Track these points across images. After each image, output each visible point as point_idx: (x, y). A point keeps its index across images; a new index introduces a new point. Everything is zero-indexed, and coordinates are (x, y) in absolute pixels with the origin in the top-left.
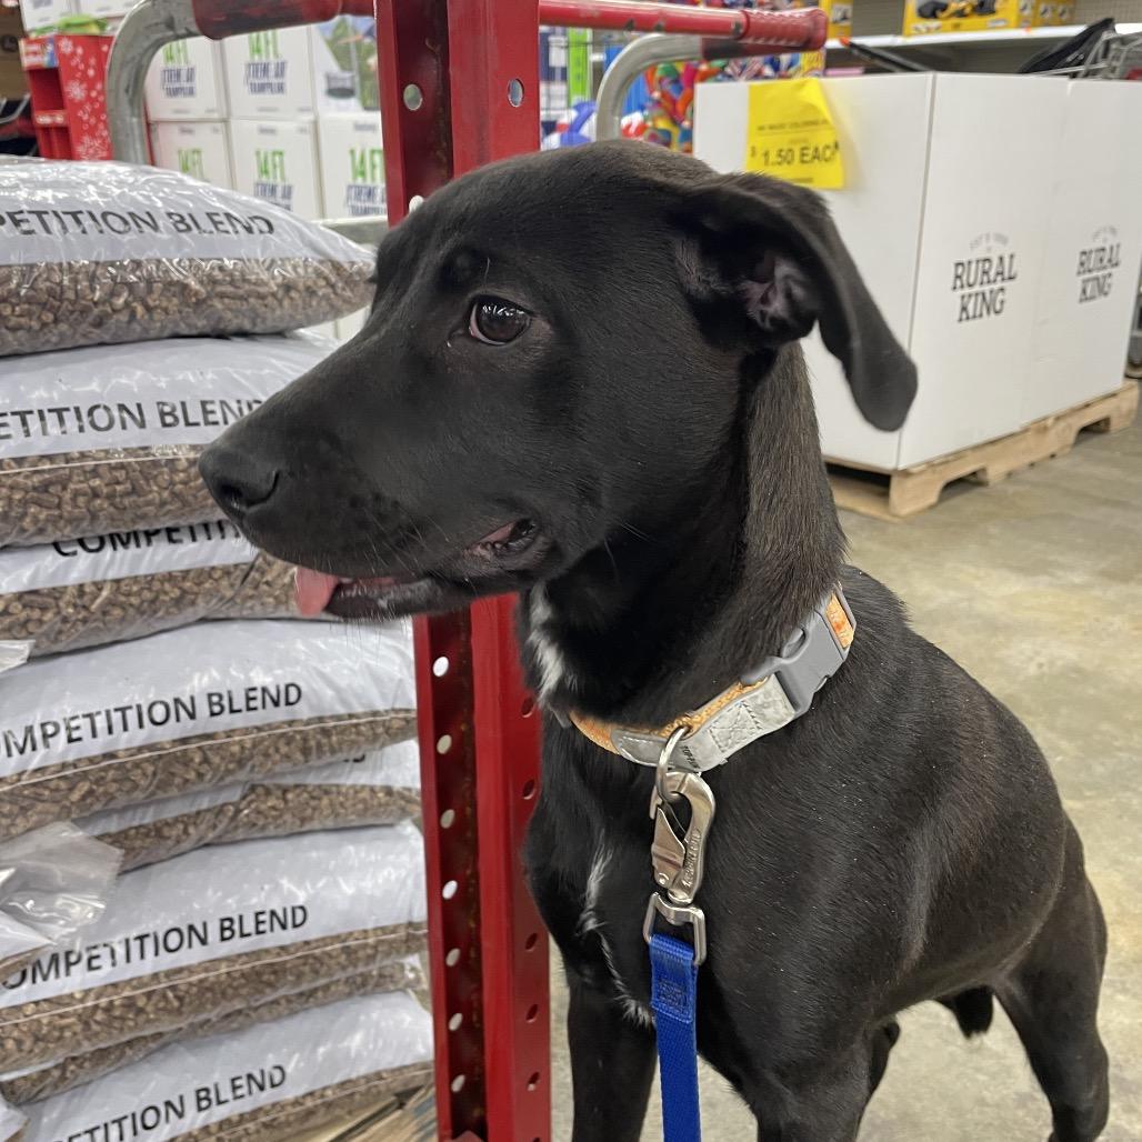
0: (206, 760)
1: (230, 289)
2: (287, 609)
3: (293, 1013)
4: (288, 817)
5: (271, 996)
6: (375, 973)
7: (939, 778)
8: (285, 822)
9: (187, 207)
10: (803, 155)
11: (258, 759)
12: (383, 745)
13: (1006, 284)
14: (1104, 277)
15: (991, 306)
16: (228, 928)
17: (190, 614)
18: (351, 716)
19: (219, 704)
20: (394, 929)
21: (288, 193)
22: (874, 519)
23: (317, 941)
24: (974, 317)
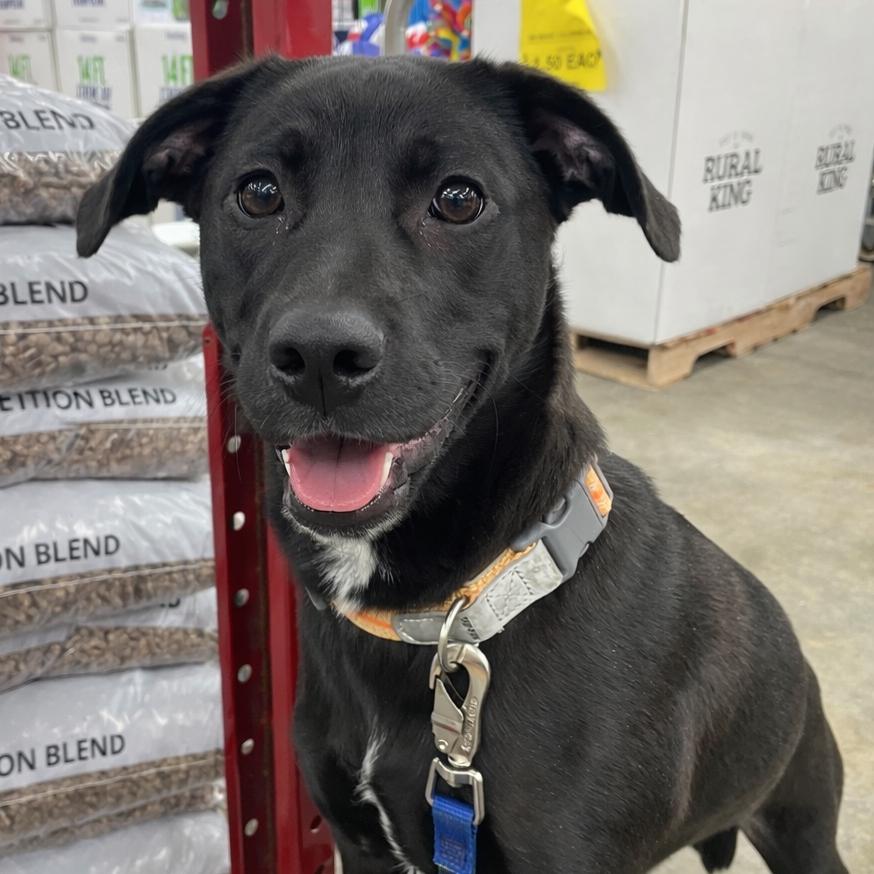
0: (34, 604)
1: (53, 180)
2: (109, 471)
3: (114, 830)
4: (109, 656)
5: (93, 815)
6: (187, 794)
7: (699, 640)
8: (107, 661)
9: (16, 106)
10: (570, 61)
11: (81, 604)
12: (194, 591)
13: (753, 177)
14: (841, 171)
15: (738, 196)
16: (53, 754)
17: (20, 473)
18: (164, 565)
19: (46, 553)
20: (204, 756)
21: (107, 94)
22: (633, 389)
23: (135, 766)
24: (724, 206)
